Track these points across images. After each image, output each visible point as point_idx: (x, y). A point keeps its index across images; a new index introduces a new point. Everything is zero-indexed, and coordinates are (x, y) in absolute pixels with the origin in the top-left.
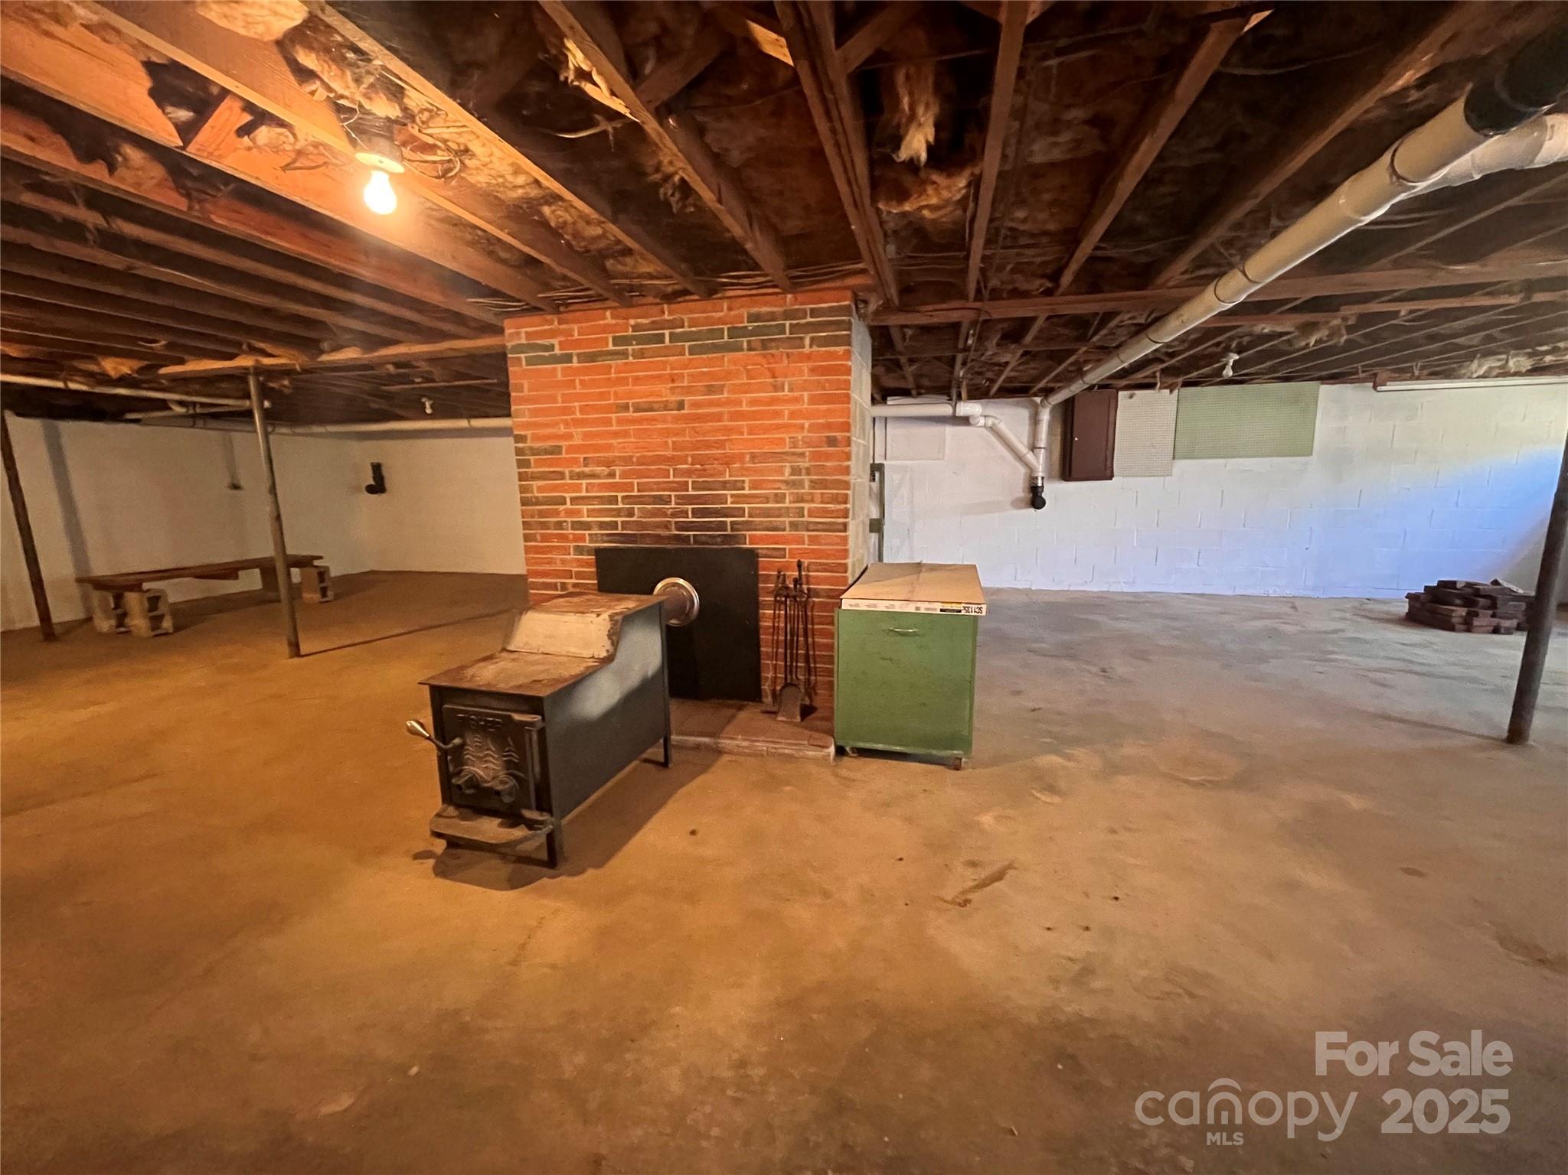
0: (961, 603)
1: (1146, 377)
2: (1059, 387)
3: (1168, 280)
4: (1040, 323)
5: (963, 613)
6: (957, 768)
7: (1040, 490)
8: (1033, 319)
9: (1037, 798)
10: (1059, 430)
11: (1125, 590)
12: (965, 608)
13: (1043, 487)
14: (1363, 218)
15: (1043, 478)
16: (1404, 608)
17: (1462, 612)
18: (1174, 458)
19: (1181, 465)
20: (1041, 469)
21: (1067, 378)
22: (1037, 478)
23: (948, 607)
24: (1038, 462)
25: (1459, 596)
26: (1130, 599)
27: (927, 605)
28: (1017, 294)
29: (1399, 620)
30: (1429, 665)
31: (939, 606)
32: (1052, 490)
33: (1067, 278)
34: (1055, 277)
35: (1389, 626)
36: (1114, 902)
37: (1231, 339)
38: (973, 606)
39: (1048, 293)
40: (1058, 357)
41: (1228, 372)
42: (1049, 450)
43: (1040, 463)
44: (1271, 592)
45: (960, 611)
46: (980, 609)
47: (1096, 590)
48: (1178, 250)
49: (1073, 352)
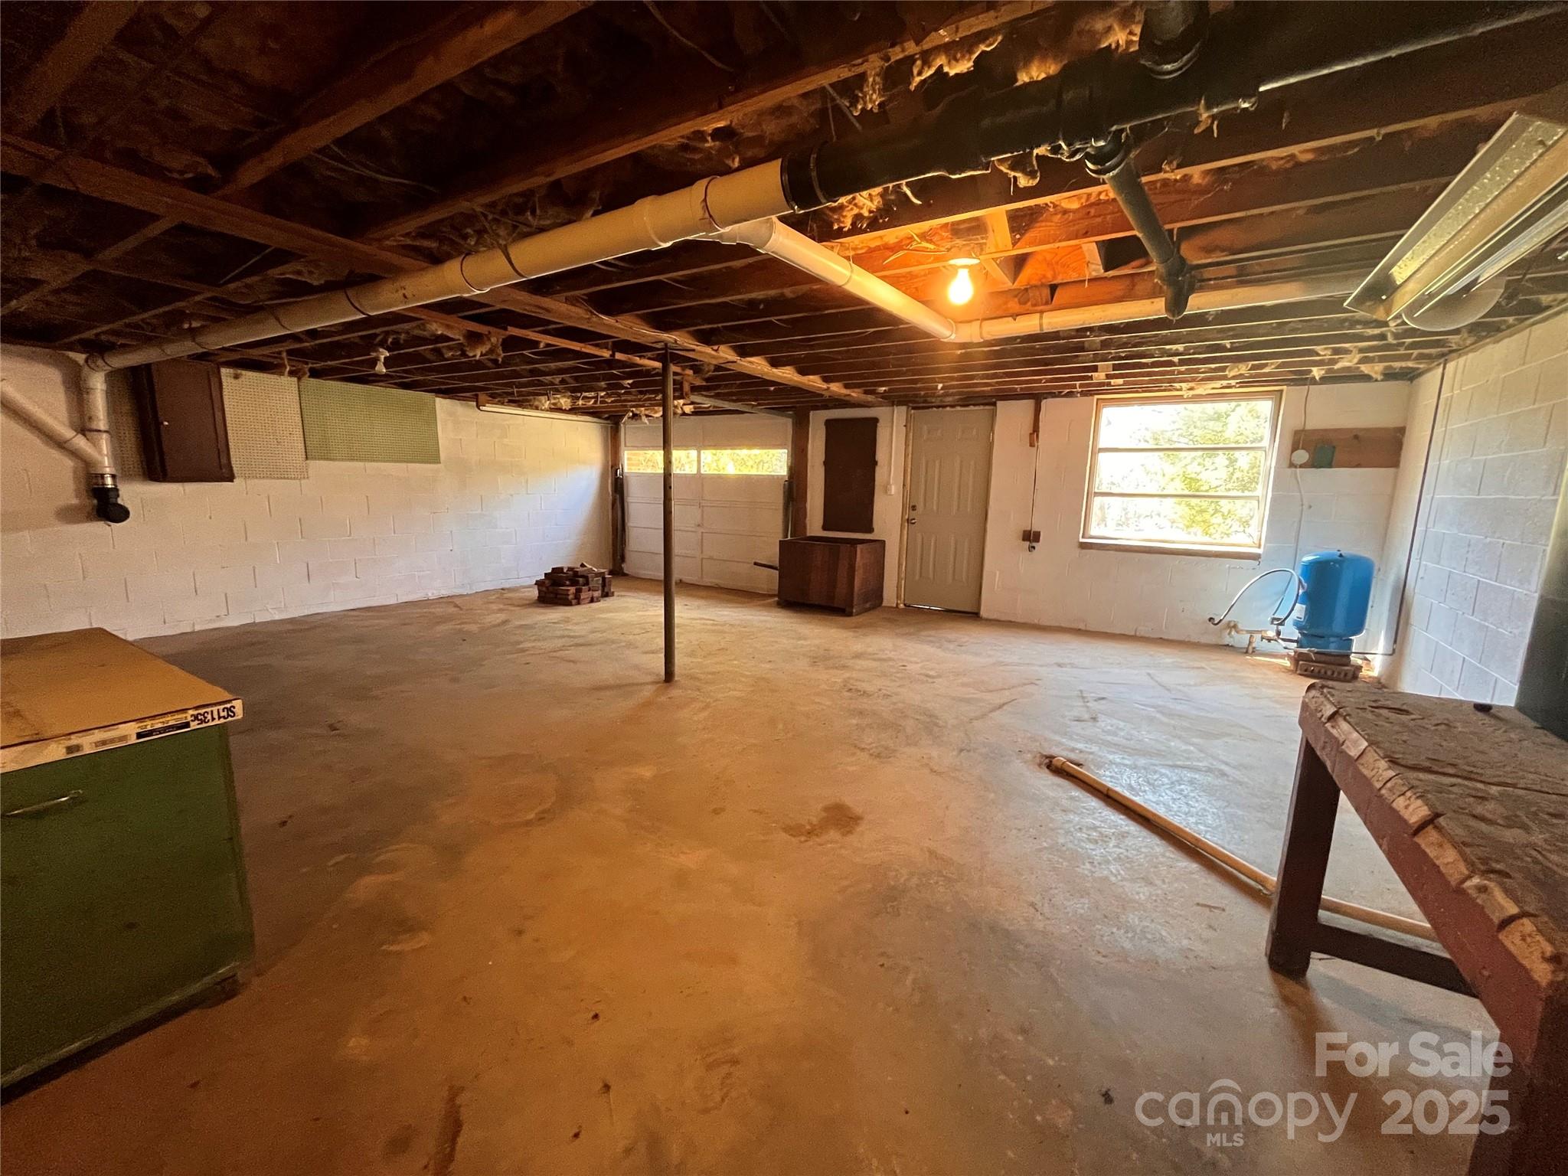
0: (184, 710)
1: (263, 355)
2: (123, 346)
3: (387, 238)
4: (155, 230)
5: (194, 725)
6: (231, 994)
7: (112, 494)
8: (154, 218)
9: (399, 954)
10: (126, 408)
11: (277, 617)
12: (196, 717)
13: (116, 490)
14: (661, 244)
15: (113, 477)
16: (535, 593)
17: (572, 590)
18: (307, 458)
19: (316, 466)
20: (106, 462)
21: (146, 337)
22: (102, 476)
23: (149, 725)
24: (100, 452)
25: (567, 578)
26: (290, 627)
27: (99, 736)
28: (134, 161)
29: (534, 603)
30: (580, 637)
31: (130, 731)
32: (133, 494)
33: (251, 174)
34: (228, 161)
35: (531, 610)
36: (597, 1023)
37: (387, 333)
38: (215, 709)
39: (201, 184)
40: (143, 296)
41: (381, 368)
42: (113, 432)
43: (103, 455)
44: (430, 594)
45: (187, 725)
46: (229, 710)
47: (236, 624)
48: (418, 202)
49: (184, 295)
